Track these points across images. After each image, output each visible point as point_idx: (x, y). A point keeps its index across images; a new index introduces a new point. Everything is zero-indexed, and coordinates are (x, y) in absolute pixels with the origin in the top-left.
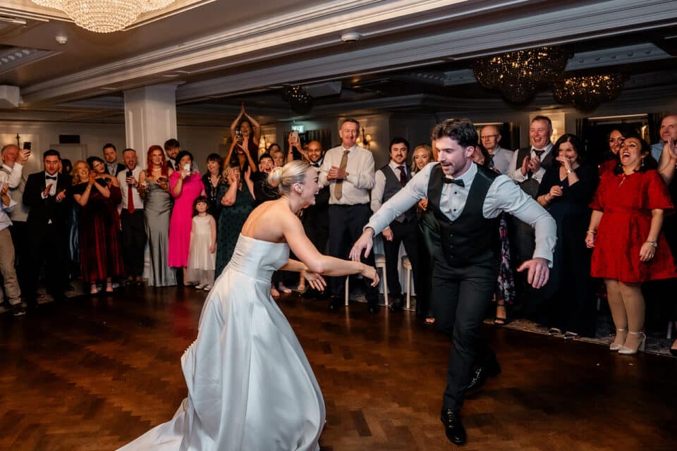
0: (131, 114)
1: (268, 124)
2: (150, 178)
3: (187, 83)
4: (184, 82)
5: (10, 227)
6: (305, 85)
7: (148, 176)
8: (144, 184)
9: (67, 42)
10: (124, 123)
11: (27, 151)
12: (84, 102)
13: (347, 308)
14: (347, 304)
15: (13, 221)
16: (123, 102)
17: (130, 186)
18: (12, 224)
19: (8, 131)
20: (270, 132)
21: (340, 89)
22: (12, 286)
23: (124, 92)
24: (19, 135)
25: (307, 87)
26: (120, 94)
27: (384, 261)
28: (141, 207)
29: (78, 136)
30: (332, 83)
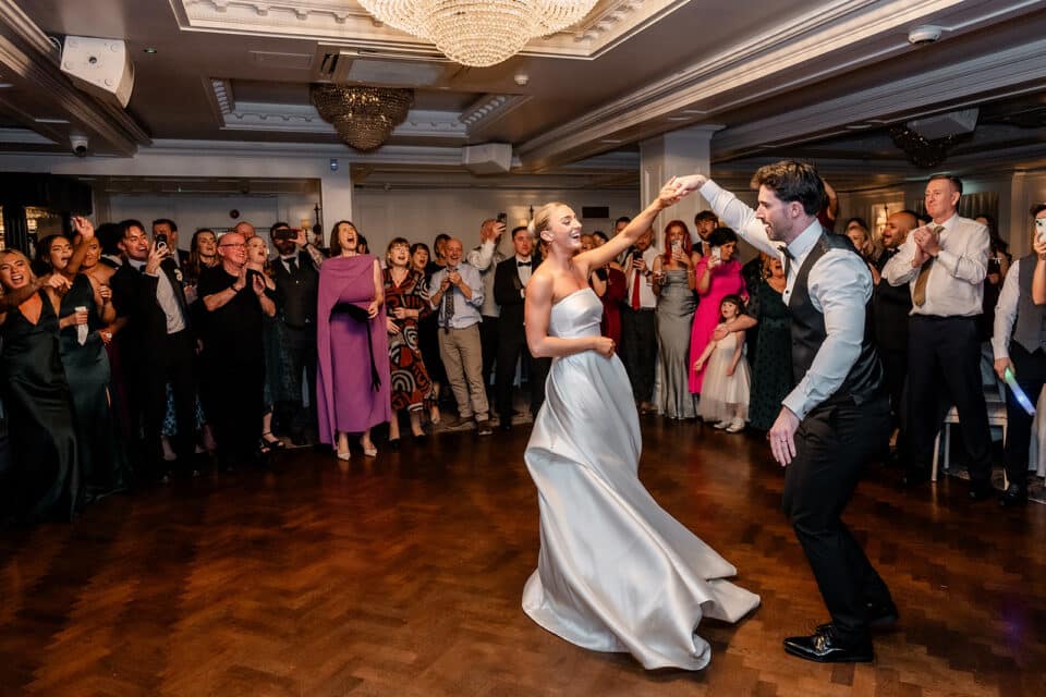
0: (647, 175)
1: (891, 186)
2: (667, 266)
3: (728, 128)
4: (723, 127)
5: (478, 323)
6: (911, 120)
7: (665, 264)
8: (658, 272)
9: (528, 82)
10: (639, 189)
11: (500, 225)
12: (589, 161)
13: (934, 484)
14: (934, 479)
15: (484, 317)
16: (639, 160)
17: (638, 273)
18: (481, 321)
19: (521, 203)
20: (895, 200)
21: (973, 124)
22: (478, 398)
23: (640, 144)
24: (534, 208)
25: (915, 123)
26: (633, 147)
27: (1005, 415)
28: (653, 305)
29: (607, 208)
30: (956, 113)
